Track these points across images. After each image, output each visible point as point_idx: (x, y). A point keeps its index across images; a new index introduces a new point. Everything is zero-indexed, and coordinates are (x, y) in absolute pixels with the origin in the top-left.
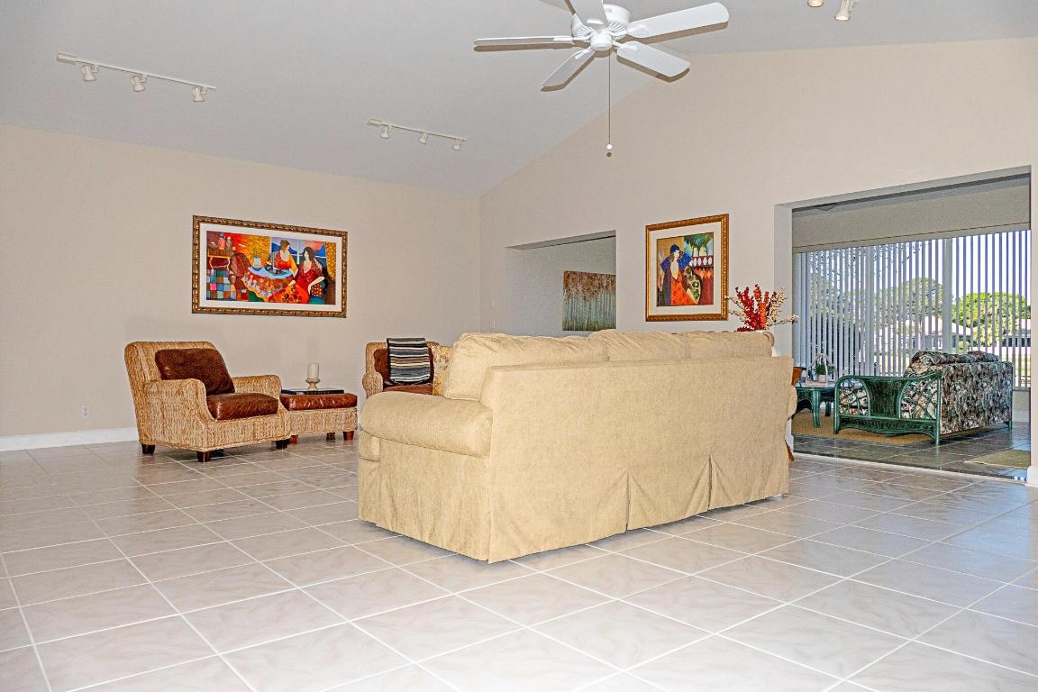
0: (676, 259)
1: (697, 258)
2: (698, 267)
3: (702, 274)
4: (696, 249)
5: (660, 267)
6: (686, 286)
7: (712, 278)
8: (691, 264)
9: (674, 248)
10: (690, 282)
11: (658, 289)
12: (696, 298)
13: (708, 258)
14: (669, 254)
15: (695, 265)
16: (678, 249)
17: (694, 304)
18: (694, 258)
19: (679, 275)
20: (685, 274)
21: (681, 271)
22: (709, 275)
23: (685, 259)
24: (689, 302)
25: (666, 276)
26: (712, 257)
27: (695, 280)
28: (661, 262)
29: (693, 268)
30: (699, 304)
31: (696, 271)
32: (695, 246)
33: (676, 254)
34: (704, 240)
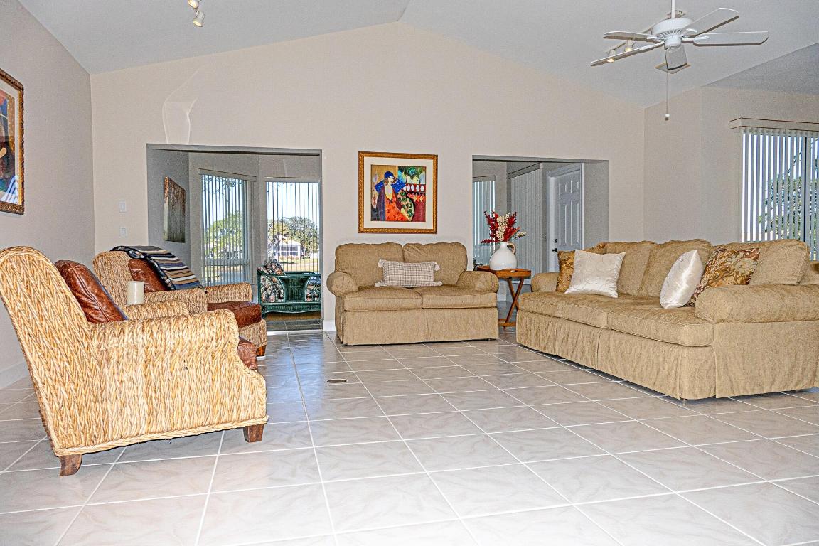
0: (390, 183)
1: (411, 185)
2: (411, 192)
3: (415, 198)
4: (409, 177)
5: (374, 188)
6: (400, 206)
7: (424, 202)
8: (404, 188)
9: (388, 174)
10: (403, 203)
11: (372, 207)
12: (410, 216)
13: (420, 186)
14: (383, 178)
15: (408, 190)
16: (392, 175)
17: (408, 221)
18: (407, 185)
19: (393, 197)
20: (399, 196)
21: (395, 193)
22: (421, 199)
23: (398, 185)
24: (403, 219)
25: (380, 197)
26: (425, 186)
27: (408, 202)
28: (375, 184)
29: (406, 192)
30: (412, 220)
31: (409, 195)
32: (409, 175)
33: (391, 179)
34: (417, 172)
